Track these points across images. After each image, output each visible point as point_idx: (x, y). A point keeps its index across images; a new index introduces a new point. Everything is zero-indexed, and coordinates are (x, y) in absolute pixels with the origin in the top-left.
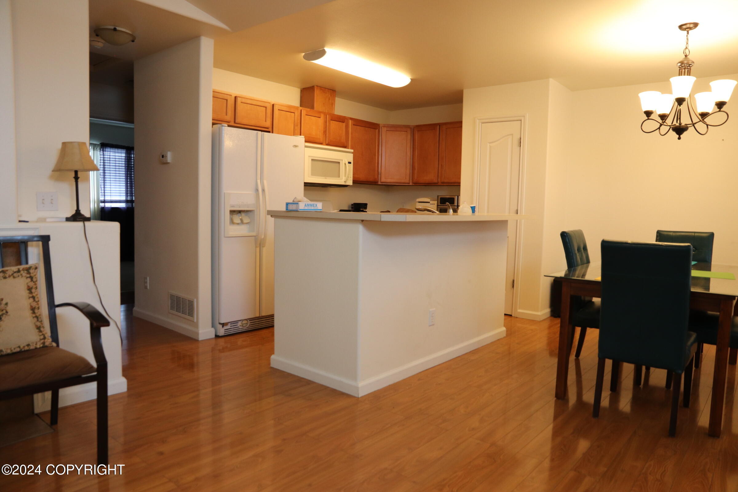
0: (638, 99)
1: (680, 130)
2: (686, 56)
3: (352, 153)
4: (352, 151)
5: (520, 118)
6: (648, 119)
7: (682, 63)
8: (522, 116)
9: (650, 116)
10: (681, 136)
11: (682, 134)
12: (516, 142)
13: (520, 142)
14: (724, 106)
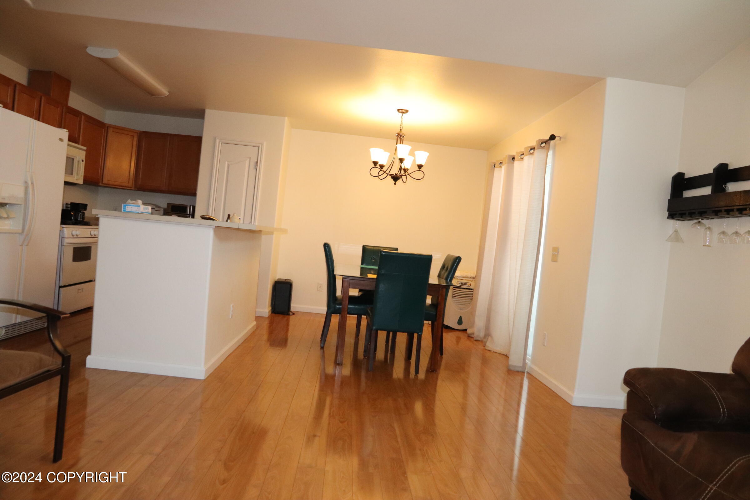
0: (369, 152)
1: (395, 178)
2: (401, 130)
3: (85, 151)
4: (85, 148)
5: (258, 145)
6: (375, 167)
7: (399, 134)
8: (260, 144)
9: (376, 165)
10: (396, 182)
11: (397, 181)
12: (253, 165)
13: (257, 166)
14: (422, 168)
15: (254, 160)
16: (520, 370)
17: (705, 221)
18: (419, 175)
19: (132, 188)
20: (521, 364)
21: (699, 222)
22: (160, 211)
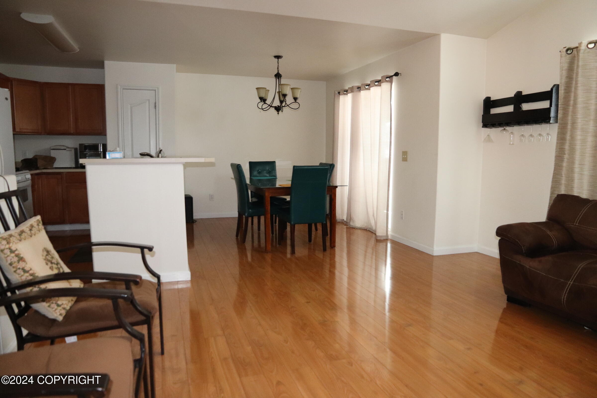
1: (278, 109)
2: (278, 71)
5: (154, 89)
7: (276, 75)
8: (156, 88)
9: (262, 100)
10: (279, 112)
12: (152, 106)
13: (155, 106)
14: (297, 100)
15: (152, 102)
16: (385, 238)
17: (508, 128)
18: (295, 106)
19: (42, 133)
20: (385, 235)
21: (505, 129)
22: (71, 151)
